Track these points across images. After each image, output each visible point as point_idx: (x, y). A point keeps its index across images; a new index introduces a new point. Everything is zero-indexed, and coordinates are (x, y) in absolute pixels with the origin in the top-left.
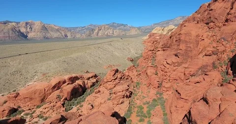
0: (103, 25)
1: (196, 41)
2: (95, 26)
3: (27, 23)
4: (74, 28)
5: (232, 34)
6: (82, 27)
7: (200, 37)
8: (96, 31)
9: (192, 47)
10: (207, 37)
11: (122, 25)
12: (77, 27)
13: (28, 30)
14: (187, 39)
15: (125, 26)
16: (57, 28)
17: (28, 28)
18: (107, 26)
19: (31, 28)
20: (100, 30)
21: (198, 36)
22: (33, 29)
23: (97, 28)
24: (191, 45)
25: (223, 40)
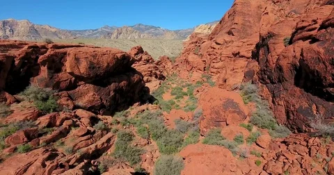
0: (124, 27)
1: (257, 14)
2: (112, 28)
3: (5, 23)
4: (80, 31)
5: (306, 5)
6: (93, 31)
7: (263, 10)
8: (114, 35)
9: (252, 22)
10: (272, 12)
11: (153, 27)
12: (86, 31)
13: (8, 33)
14: (245, 10)
15: (156, 28)
16: (53, 30)
17: (7, 31)
18: (130, 29)
19: (12, 31)
20: (120, 34)
21: (259, 7)
22: (15, 32)
23: (116, 31)
24: (251, 19)
25: (293, 13)
